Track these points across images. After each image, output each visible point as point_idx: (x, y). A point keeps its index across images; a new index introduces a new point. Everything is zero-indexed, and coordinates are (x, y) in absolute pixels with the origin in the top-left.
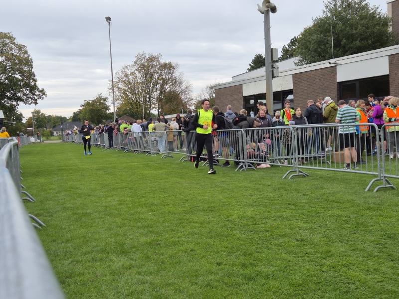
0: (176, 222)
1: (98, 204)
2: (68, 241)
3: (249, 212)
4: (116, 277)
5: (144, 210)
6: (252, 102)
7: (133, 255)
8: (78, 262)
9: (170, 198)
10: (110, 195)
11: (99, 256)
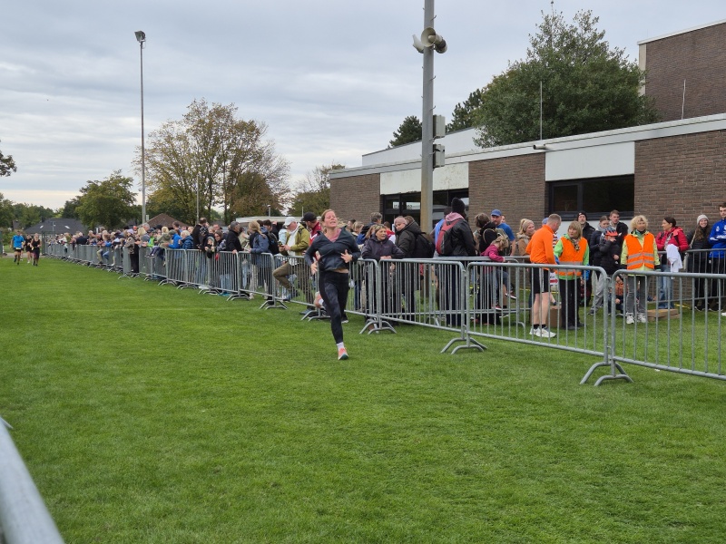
0: (249, 429)
1: (109, 389)
2: (53, 460)
3: (379, 414)
4: (141, 531)
5: (192, 404)
6: (396, 205)
7: (171, 491)
8: (73, 501)
9: (241, 382)
10: (132, 371)
11: (110, 490)
